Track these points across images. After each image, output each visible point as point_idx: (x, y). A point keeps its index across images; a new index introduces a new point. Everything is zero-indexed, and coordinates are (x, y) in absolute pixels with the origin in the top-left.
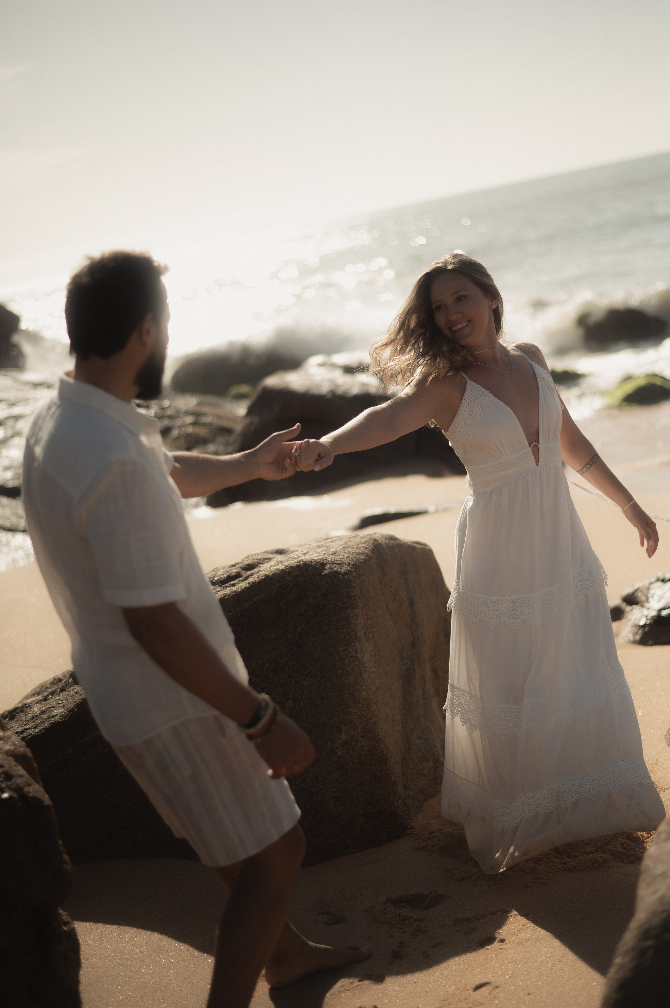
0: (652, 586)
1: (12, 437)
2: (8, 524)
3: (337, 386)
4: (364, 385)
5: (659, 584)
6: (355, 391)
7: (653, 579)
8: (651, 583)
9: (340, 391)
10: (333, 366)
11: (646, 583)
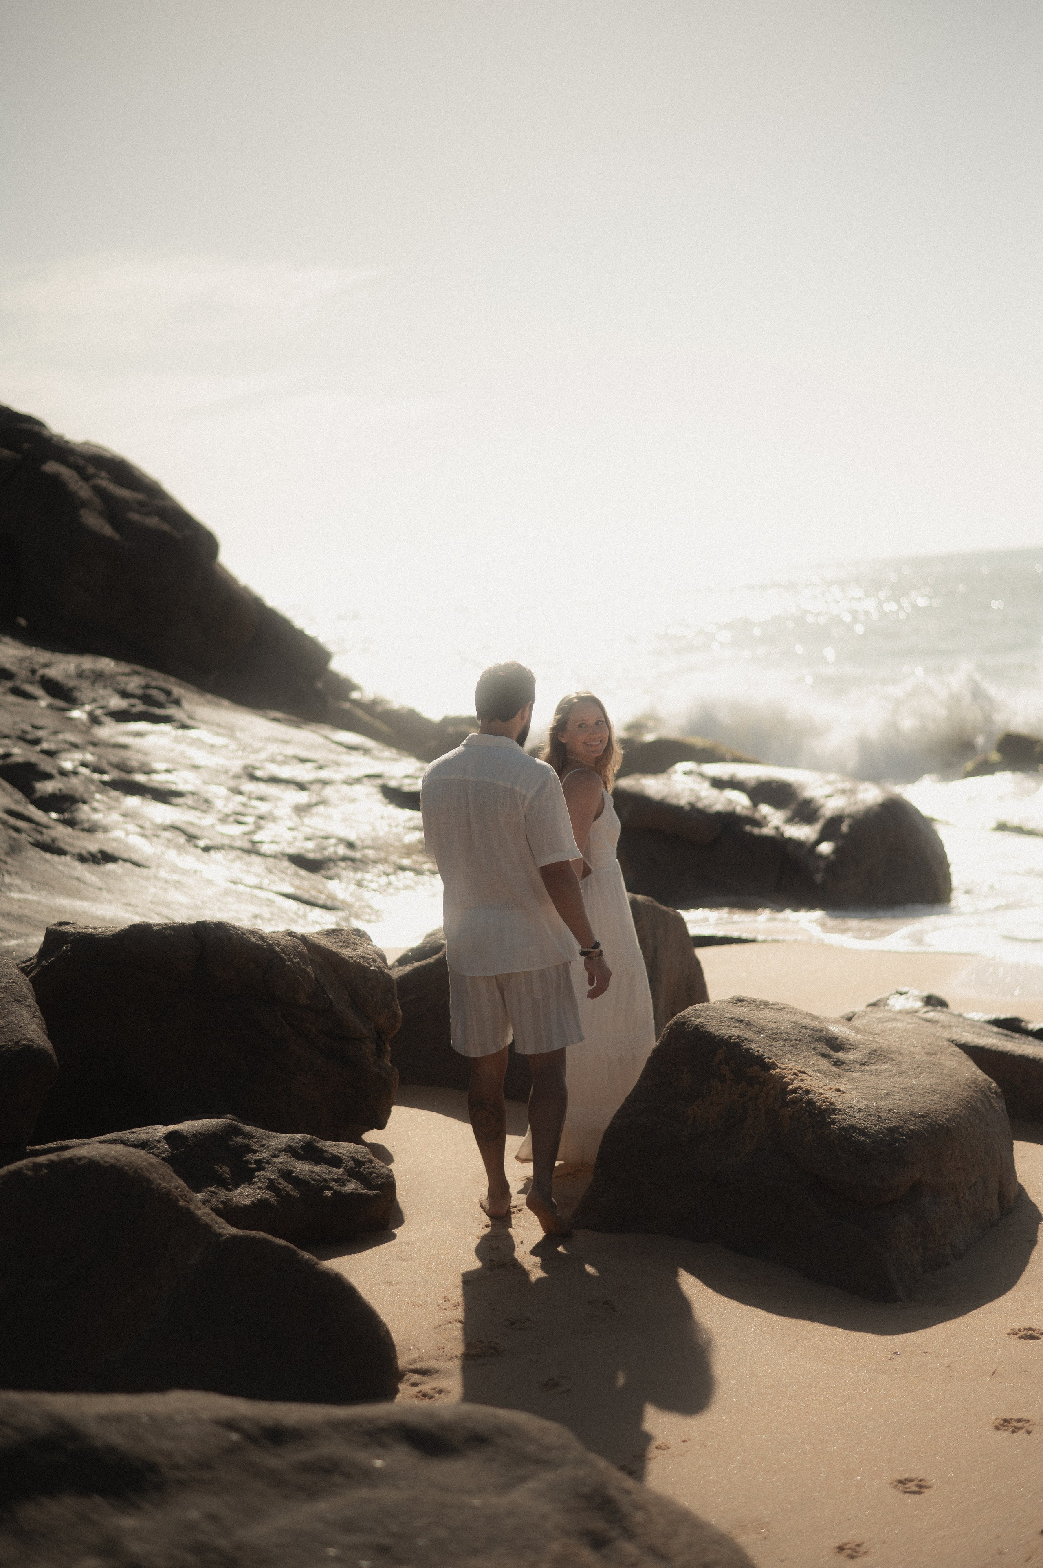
0: (891, 997)
1: (316, 804)
2: (306, 896)
3: (699, 799)
4: (730, 802)
5: (897, 995)
6: (719, 807)
7: (894, 992)
8: (891, 995)
9: (700, 805)
10: (702, 775)
11: (887, 995)
